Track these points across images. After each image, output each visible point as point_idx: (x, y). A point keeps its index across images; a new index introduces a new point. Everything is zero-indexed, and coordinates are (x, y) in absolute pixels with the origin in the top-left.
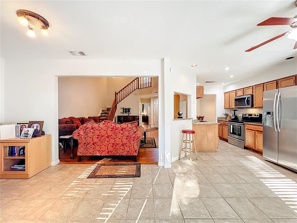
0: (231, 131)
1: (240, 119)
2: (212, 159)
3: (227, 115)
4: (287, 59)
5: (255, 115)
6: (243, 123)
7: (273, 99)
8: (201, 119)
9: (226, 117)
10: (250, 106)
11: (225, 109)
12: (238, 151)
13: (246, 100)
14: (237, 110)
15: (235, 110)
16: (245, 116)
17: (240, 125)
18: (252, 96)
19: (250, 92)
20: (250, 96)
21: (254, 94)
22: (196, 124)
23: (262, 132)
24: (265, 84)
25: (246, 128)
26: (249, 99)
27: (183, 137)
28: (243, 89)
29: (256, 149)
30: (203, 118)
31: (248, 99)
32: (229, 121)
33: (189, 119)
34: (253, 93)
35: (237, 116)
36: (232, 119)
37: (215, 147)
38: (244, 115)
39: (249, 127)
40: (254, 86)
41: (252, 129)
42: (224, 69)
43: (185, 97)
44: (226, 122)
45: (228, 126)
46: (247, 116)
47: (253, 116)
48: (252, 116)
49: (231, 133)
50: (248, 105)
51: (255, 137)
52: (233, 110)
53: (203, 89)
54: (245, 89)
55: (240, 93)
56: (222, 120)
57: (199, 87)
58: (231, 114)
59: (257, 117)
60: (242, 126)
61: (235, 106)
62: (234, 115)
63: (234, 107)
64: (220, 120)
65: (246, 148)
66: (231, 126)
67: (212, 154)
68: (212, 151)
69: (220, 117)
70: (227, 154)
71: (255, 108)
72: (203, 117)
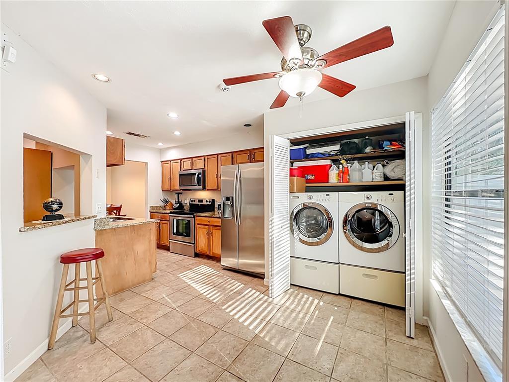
0: (175, 231)
1: (187, 208)
2: (148, 302)
3: (166, 201)
4: (245, 125)
5: (207, 201)
6: (193, 215)
7: (233, 179)
8: (115, 211)
9: (165, 206)
10: (201, 187)
11: (162, 190)
12: (188, 264)
13: (196, 177)
14: (181, 193)
15: (179, 194)
16: (193, 203)
17: (189, 219)
18: (204, 171)
19: (200, 164)
20: (201, 171)
21: (206, 169)
22: (106, 228)
23: (220, 226)
24: (220, 156)
25: (197, 222)
26: (200, 176)
27: (65, 274)
28: (192, 158)
29: (211, 254)
30: (119, 209)
31: (198, 175)
32: (171, 213)
33: (86, 218)
34: (205, 166)
35: (182, 204)
36: (174, 209)
37: (151, 270)
38: (192, 201)
39: (202, 220)
40: (206, 157)
41: (205, 223)
42: (168, 115)
43: (74, 158)
44: (165, 215)
45: (169, 221)
46: (196, 202)
47: (204, 203)
48: (202, 202)
49: (174, 234)
50: (199, 185)
51: (209, 235)
52: (176, 193)
53: (123, 146)
54: (194, 159)
55: (187, 165)
56: (158, 211)
57: (112, 140)
58: (173, 200)
59: (209, 203)
60: (192, 221)
61: (180, 186)
62: (177, 201)
63: (178, 187)
64: (154, 211)
65: (197, 255)
66: (175, 220)
67: (146, 289)
68: (144, 281)
69: (154, 207)
70: (173, 278)
71: (208, 190)
72: (121, 207)
